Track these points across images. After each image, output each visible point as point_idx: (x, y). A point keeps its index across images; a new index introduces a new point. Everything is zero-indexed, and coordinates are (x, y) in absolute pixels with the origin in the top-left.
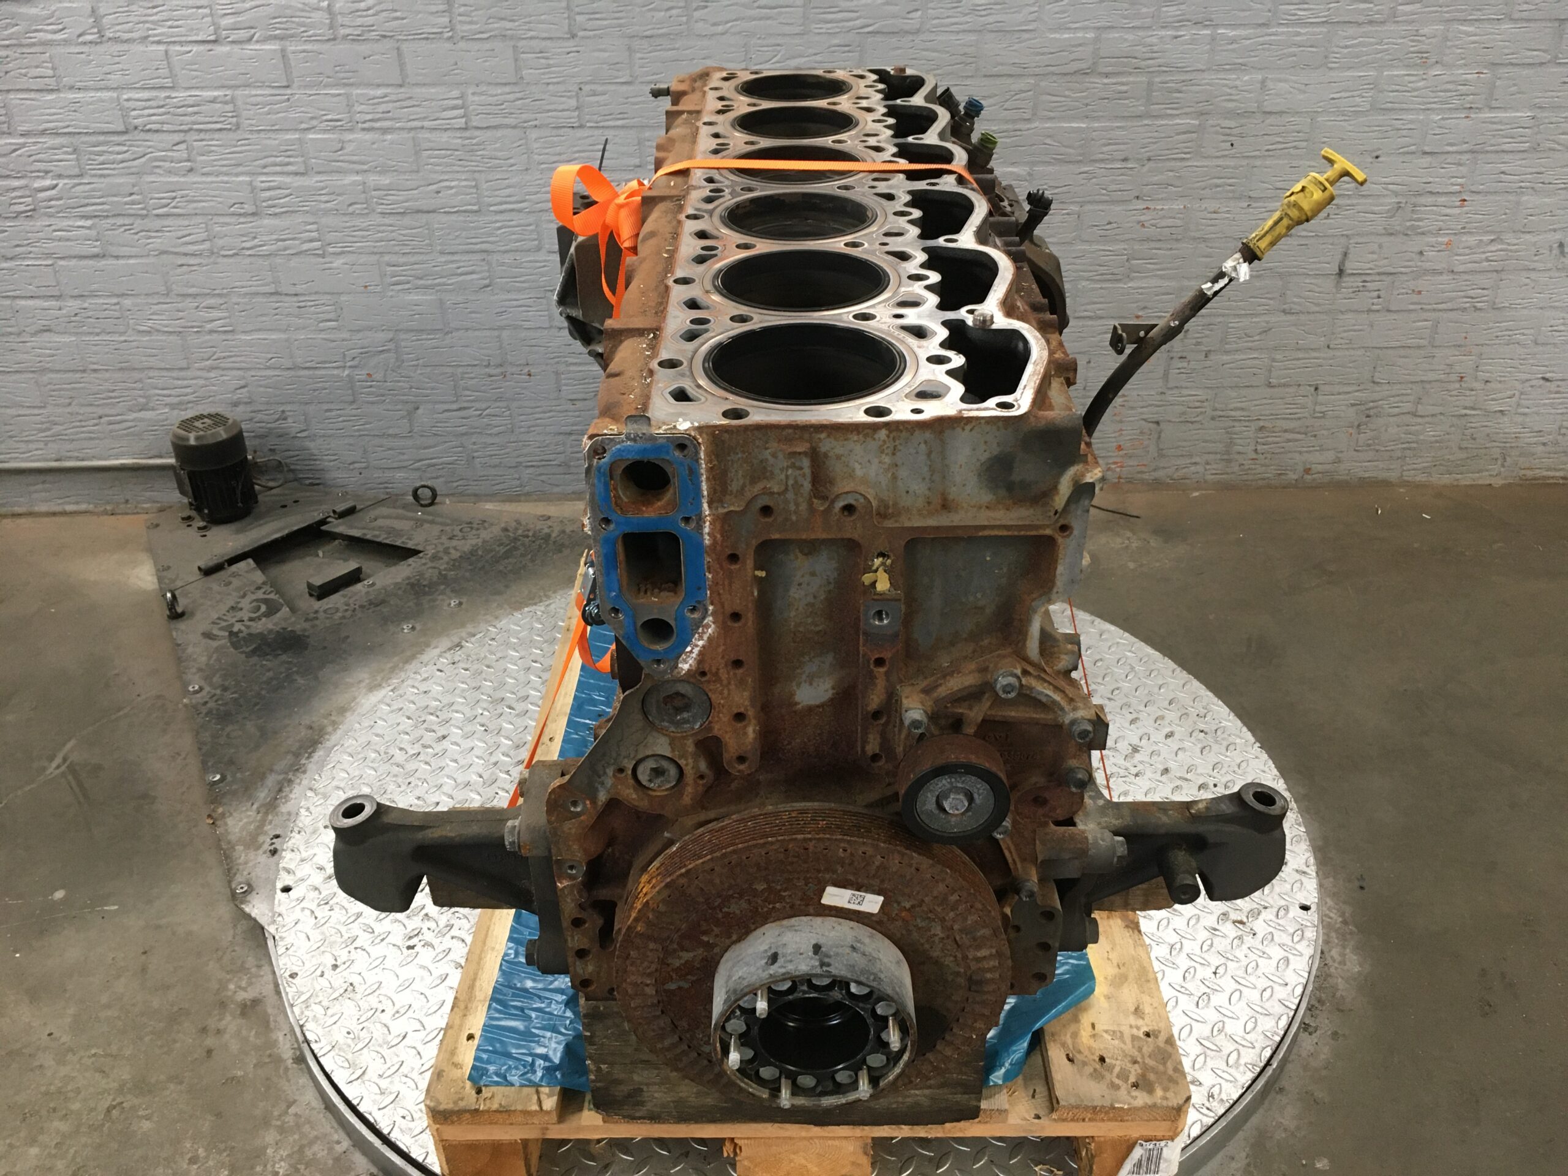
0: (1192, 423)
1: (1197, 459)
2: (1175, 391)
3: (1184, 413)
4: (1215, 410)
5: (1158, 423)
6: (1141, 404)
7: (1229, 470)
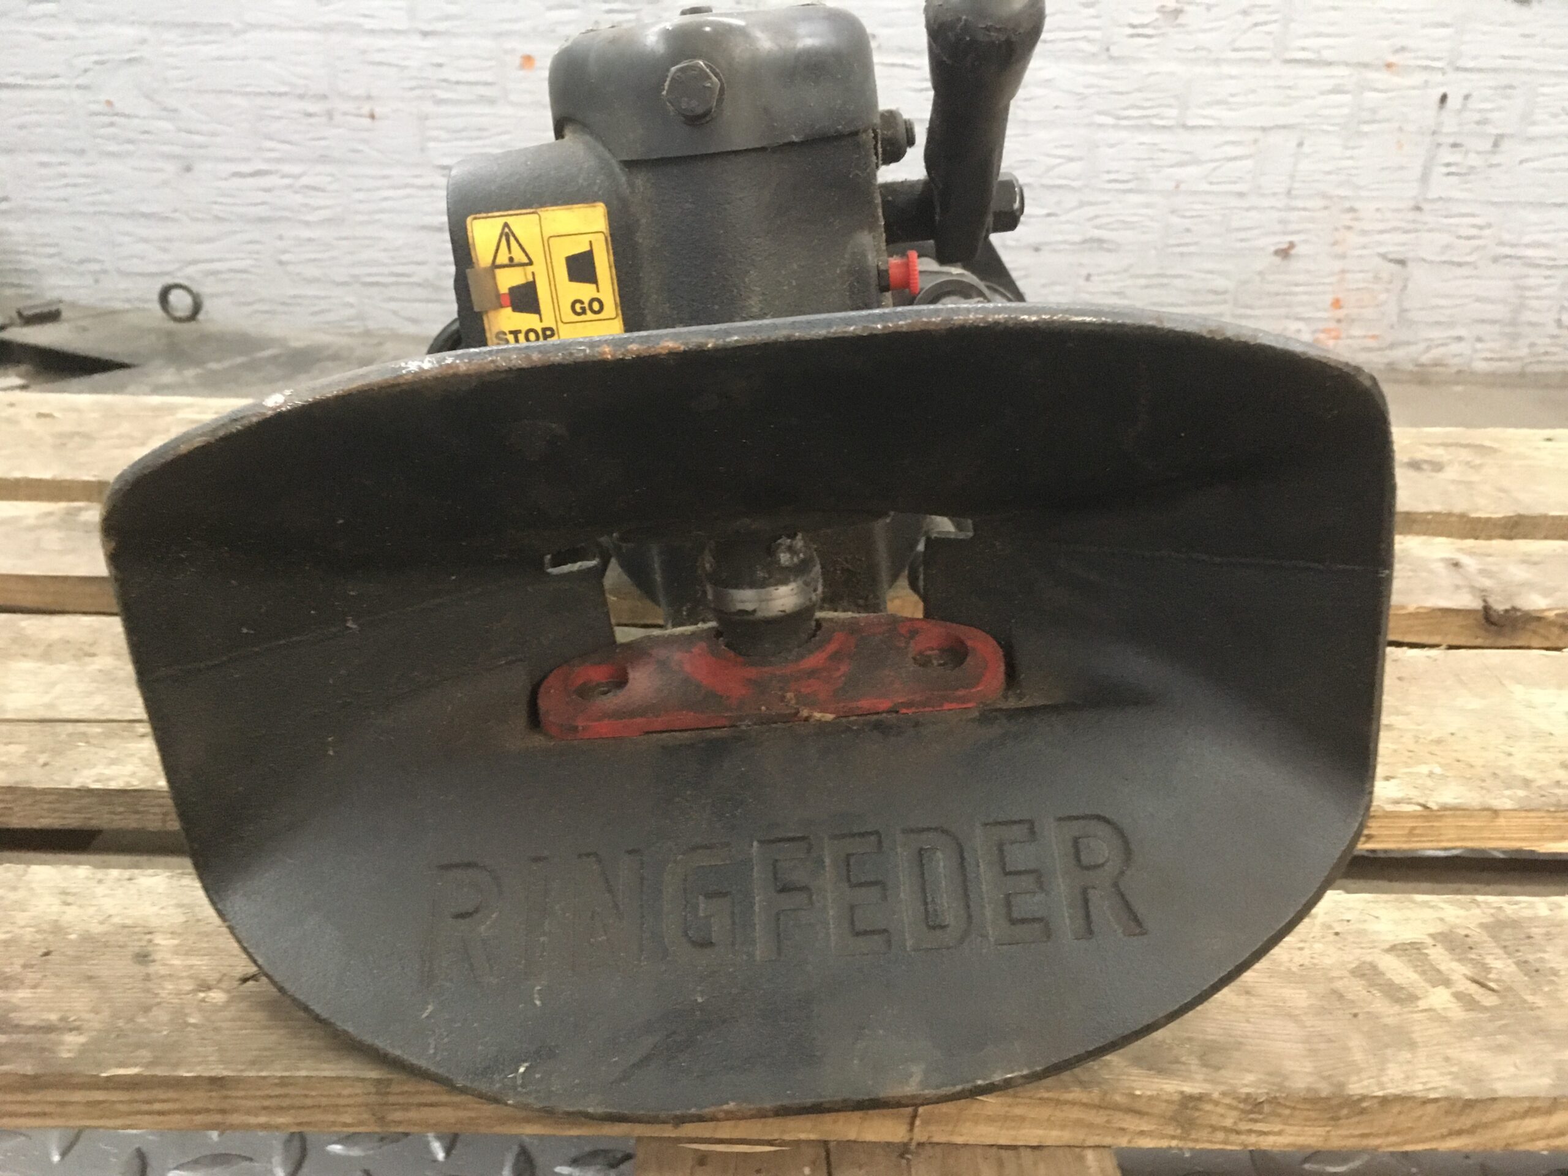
0: (1460, 265)
1: (1462, 332)
2: (1439, 205)
3: (1448, 247)
4: (1501, 244)
5: (1402, 262)
6: (1381, 226)
7: (1512, 353)
